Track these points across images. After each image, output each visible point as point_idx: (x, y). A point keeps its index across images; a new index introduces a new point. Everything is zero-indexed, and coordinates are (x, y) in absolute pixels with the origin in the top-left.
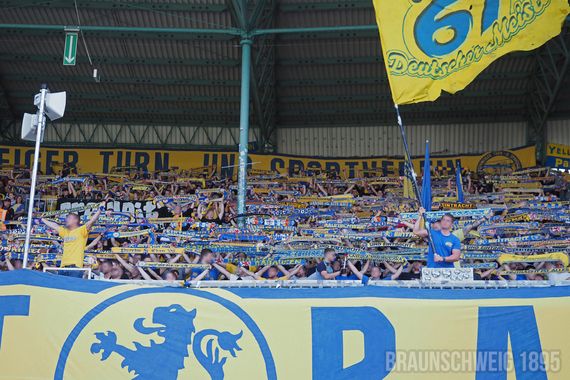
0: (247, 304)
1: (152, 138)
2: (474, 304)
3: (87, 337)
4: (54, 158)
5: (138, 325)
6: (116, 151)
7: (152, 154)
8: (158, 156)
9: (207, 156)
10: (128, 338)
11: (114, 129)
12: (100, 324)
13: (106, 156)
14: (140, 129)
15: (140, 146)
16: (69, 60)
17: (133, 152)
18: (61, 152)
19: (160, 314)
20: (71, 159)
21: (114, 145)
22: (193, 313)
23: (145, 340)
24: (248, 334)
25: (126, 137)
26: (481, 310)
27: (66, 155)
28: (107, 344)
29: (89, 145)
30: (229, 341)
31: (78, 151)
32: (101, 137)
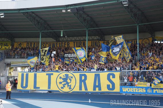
0: (74, 74)
1: (82, 39)
2: (94, 73)
3: (59, 77)
4: (65, 44)
5: (63, 76)
6: (76, 42)
7: (82, 42)
8: (83, 42)
9: (92, 42)
10: (62, 77)
11: (75, 38)
12: (60, 76)
13: (74, 43)
14: (80, 37)
15: (80, 40)
16: (62, 35)
17: (79, 42)
18: (67, 42)
19: (65, 75)
20: (68, 44)
21: (76, 40)
22: (68, 75)
23: (64, 77)
24: (74, 77)
25: (77, 39)
26: (95, 74)
27: (67, 43)
28: (61, 78)
29: (71, 41)
30: (72, 77)
31: (69, 42)
32: (73, 39)
